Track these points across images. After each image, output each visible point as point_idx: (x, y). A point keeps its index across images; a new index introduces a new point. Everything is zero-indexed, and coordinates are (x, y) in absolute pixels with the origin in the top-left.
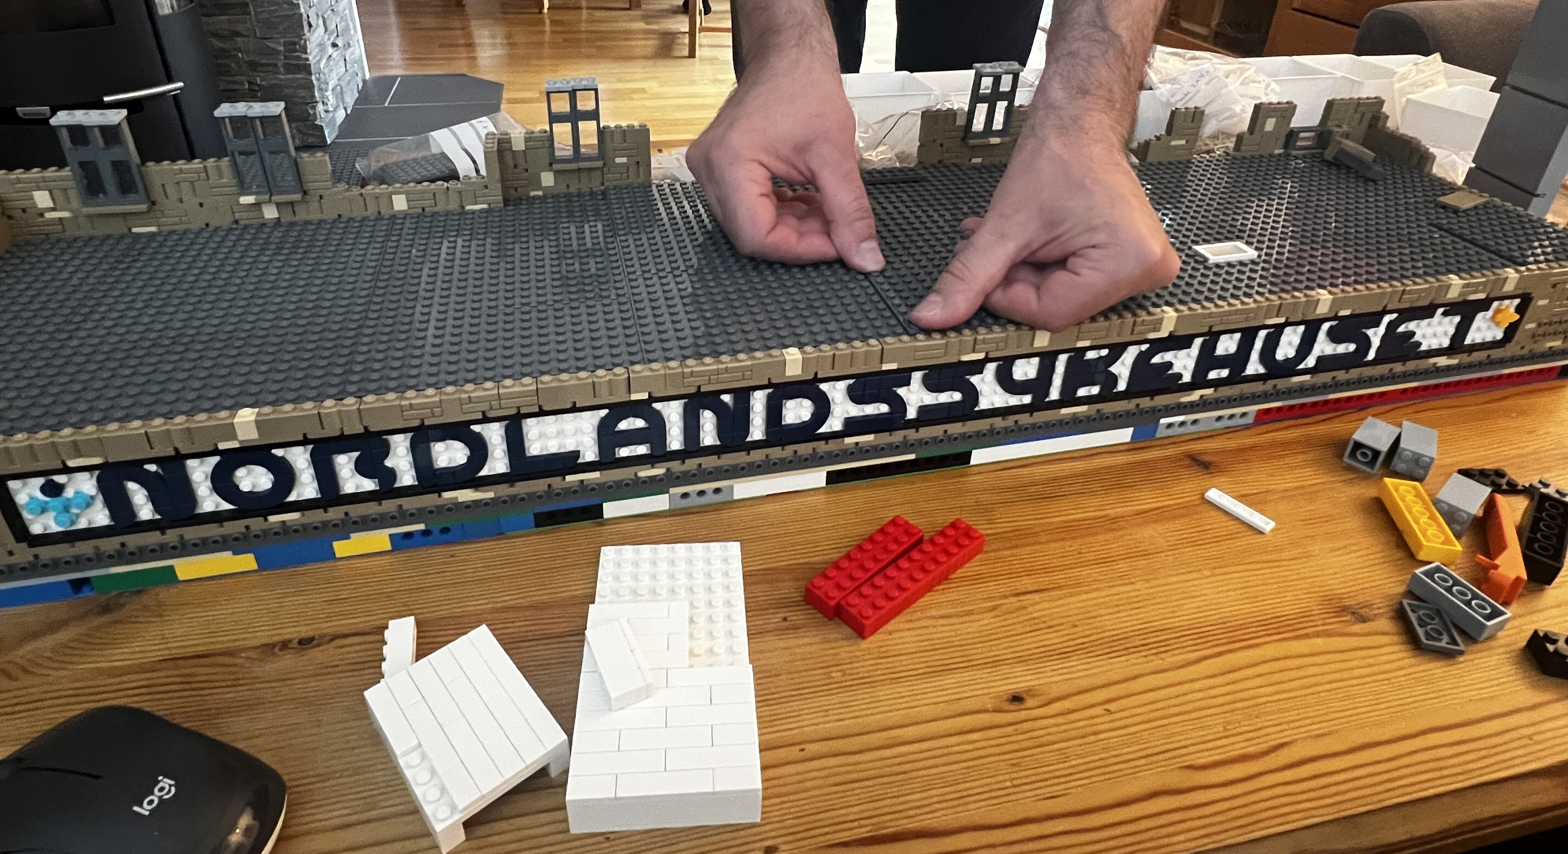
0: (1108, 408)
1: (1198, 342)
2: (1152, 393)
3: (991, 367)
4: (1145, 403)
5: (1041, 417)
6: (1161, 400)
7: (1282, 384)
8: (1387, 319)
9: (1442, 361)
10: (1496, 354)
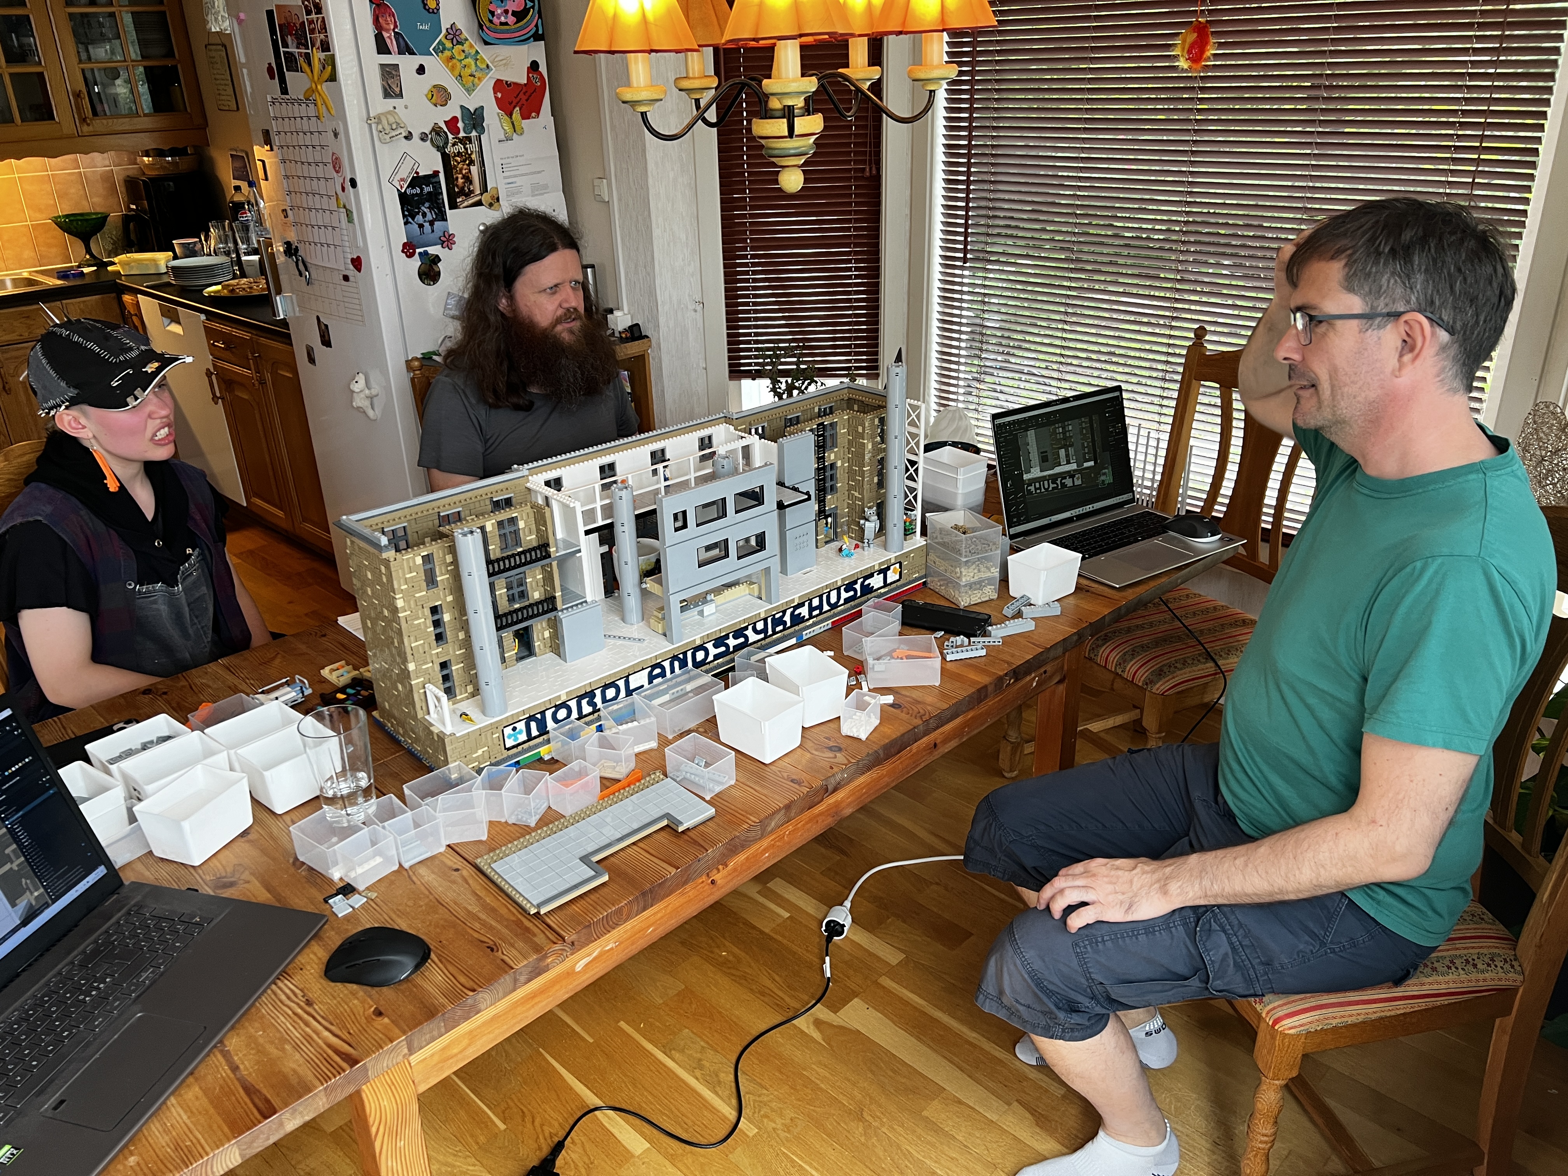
0: (786, 632)
1: (807, 604)
2: (798, 624)
3: (750, 627)
4: (797, 628)
5: (768, 640)
6: (802, 626)
7: (836, 611)
8: (859, 582)
9: (882, 591)
10: (898, 583)
